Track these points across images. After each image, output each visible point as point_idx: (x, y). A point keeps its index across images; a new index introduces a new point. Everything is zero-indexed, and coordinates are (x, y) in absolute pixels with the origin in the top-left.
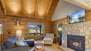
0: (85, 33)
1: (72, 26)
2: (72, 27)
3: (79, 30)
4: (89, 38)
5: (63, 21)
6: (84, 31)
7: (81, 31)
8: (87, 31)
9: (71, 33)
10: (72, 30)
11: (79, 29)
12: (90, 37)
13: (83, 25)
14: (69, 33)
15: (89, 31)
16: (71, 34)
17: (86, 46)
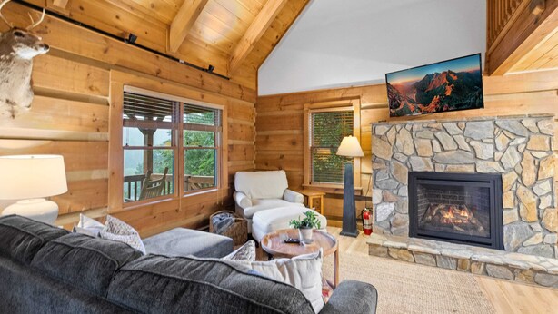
0: (500, 161)
1: (439, 130)
2: (438, 135)
3: (472, 147)
4: (517, 180)
5: (355, 102)
6: (498, 155)
7: (485, 151)
8: (508, 152)
9: (435, 163)
10: (437, 148)
11: (472, 143)
12: (520, 176)
13: (492, 127)
14: (420, 166)
15: (517, 154)
16: (431, 169)
17: (504, 212)
